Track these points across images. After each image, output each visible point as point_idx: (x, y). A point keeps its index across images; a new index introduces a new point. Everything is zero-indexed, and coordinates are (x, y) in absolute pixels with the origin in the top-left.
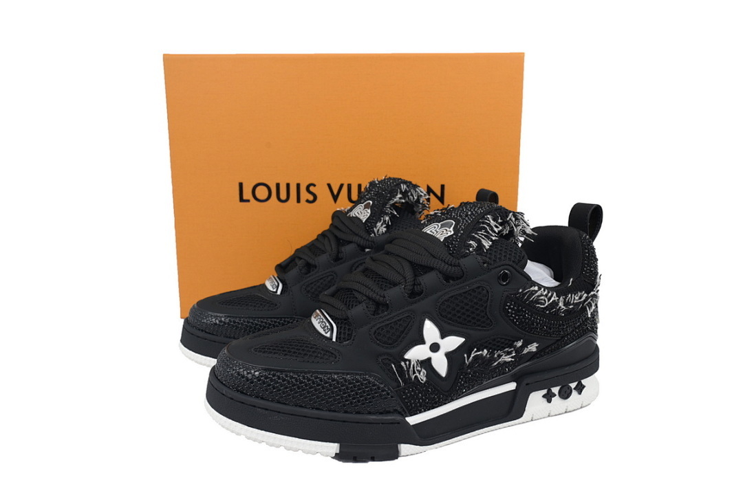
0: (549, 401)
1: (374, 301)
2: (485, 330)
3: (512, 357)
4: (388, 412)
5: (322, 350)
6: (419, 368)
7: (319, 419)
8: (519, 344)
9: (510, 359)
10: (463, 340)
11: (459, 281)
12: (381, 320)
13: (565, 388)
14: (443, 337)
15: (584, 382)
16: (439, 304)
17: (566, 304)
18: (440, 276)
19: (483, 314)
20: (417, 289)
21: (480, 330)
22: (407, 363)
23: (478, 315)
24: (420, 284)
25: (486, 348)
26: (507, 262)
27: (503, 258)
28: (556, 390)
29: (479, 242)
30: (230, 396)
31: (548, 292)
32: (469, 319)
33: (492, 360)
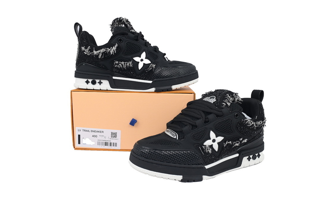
0: (249, 160)
1: (191, 124)
2: (230, 134)
3: (239, 144)
4: (199, 164)
5: (174, 143)
6: (209, 148)
7: (175, 167)
8: (241, 139)
9: (238, 145)
10: (223, 138)
11: (221, 117)
12: (195, 131)
13: (254, 156)
14: (217, 137)
15: (260, 153)
16: (215, 125)
17: (256, 125)
18: (215, 115)
19: (230, 129)
20: (207, 120)
21: (228, 134)
22: (205, 146)
23: (228, 129)
24: (208, 118)
25: (230, 141)
26: (237, 110)
27: (235, 109)
28: (251, 156)
29: (226, 103)
30: (143, 160)
31: (251, 121)
32: (225, 130)
33: (233, 145)
